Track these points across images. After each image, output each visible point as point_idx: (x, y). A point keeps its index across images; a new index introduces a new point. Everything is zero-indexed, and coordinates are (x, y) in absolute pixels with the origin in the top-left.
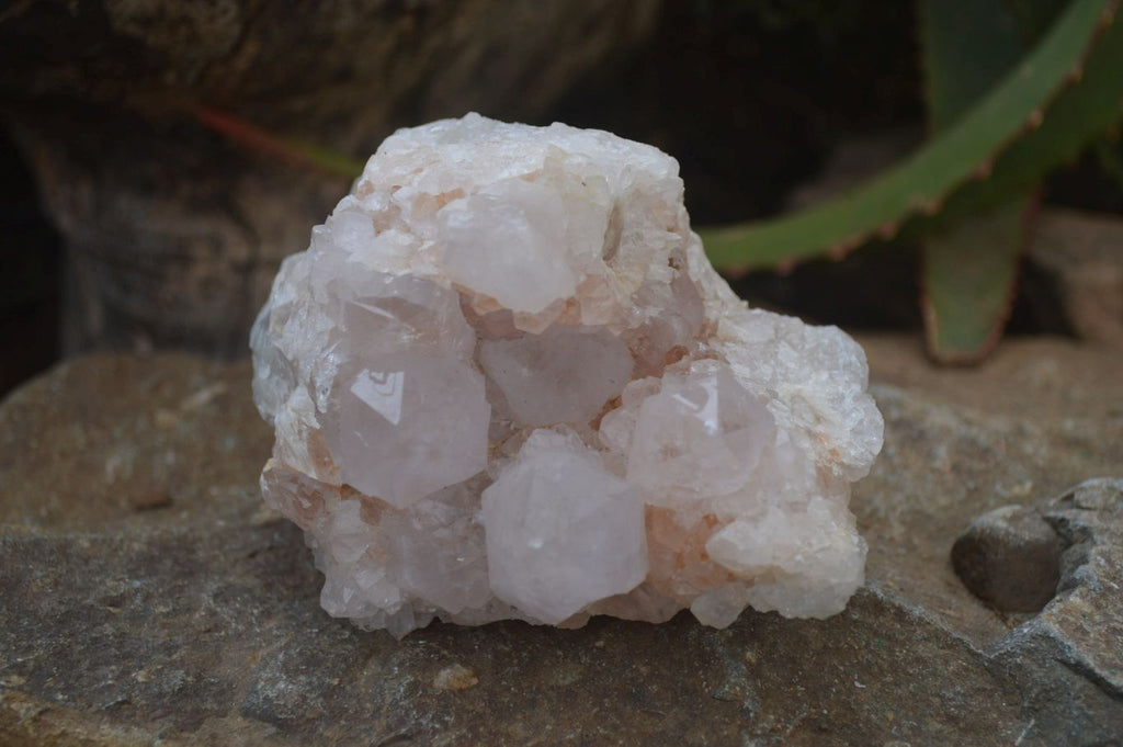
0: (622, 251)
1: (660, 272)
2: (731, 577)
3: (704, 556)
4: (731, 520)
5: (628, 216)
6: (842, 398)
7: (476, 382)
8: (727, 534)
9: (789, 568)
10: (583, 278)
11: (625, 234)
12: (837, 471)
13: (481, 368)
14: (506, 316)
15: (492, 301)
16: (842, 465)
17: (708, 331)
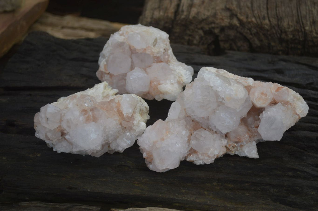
0: (156, 46)
1: (162, 50)
2: (161, 93)
3: (157, 89)
4: (162, 84)
5: (158, 41)
6: (186, 74)
7: (130, 60)
8: (161, 86)
9: (169, 92)
10: (147, 46)
11: (157, 43)
12: (181, 82)
13: (131, 58)
14: (135, 50)
15: (133, 47)
16: (183, 82)
17: (169, 61)
